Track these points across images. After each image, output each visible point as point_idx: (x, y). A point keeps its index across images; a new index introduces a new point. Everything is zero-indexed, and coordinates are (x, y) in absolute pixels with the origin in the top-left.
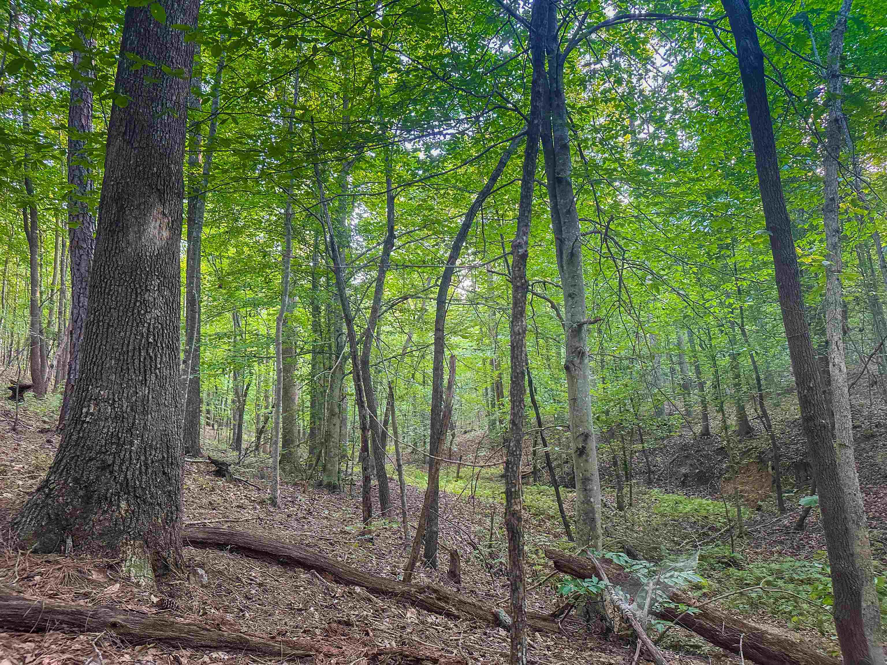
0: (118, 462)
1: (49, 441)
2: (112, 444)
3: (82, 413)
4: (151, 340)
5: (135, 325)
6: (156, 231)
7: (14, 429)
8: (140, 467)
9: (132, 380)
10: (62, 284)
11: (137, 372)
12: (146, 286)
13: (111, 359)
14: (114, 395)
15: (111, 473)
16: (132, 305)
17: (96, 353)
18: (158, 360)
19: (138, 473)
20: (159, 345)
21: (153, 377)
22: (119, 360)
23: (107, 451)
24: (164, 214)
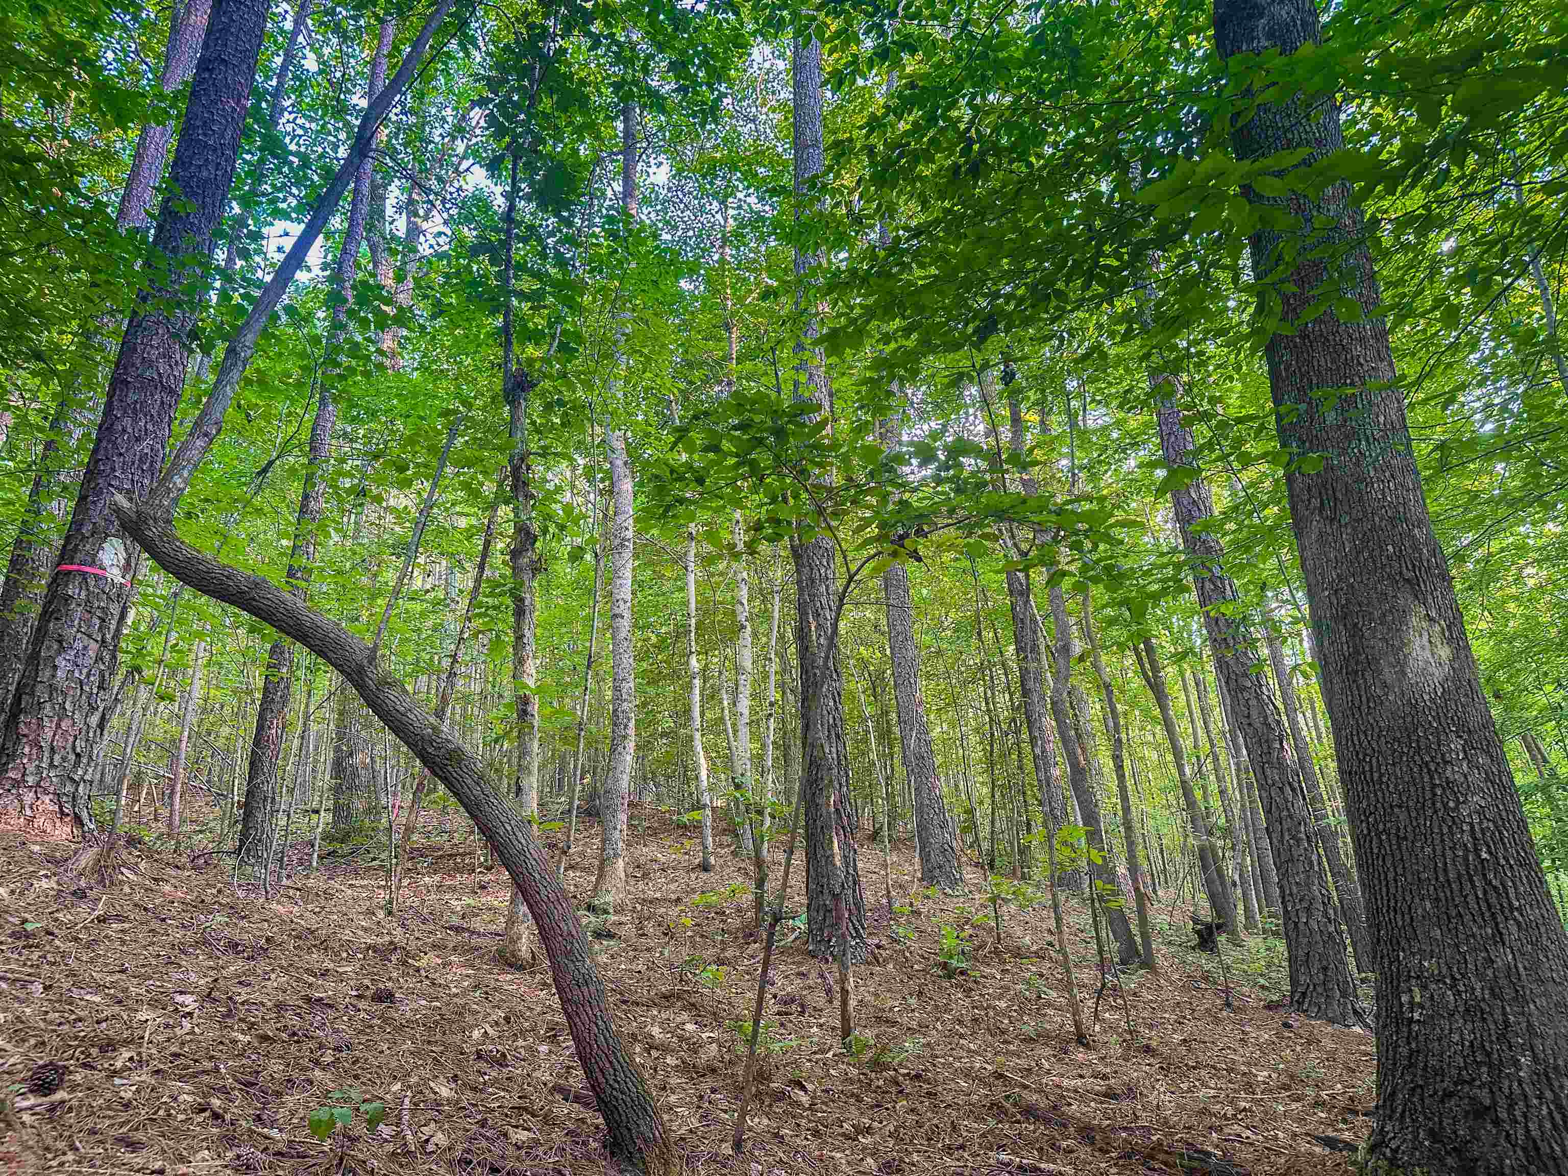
0: (1502, 1102)
1: (1286, 1025)
2: (1479, 1064)
3: (1401, 1005)
4: (1484, 855)
5: (1445, 830)
6: (1427, 654)
7: (1228, 1005)
8: (1550, 1113)
9: (1474, 936)
10: (1212, 745)
11: (1480, 920)
12: (1443, 755)
13: (1422, 900)
14: (1450, 968)
15: (1497, 1122)
16: (1428, 795)
17: (1393, 890)
18: (1511, 891)
19: (1548, 1125)
20: (1503, 862)
21: (1514, 929)
22: (1438, 899)
23: (1474, 1080)
24: (1432, 620)
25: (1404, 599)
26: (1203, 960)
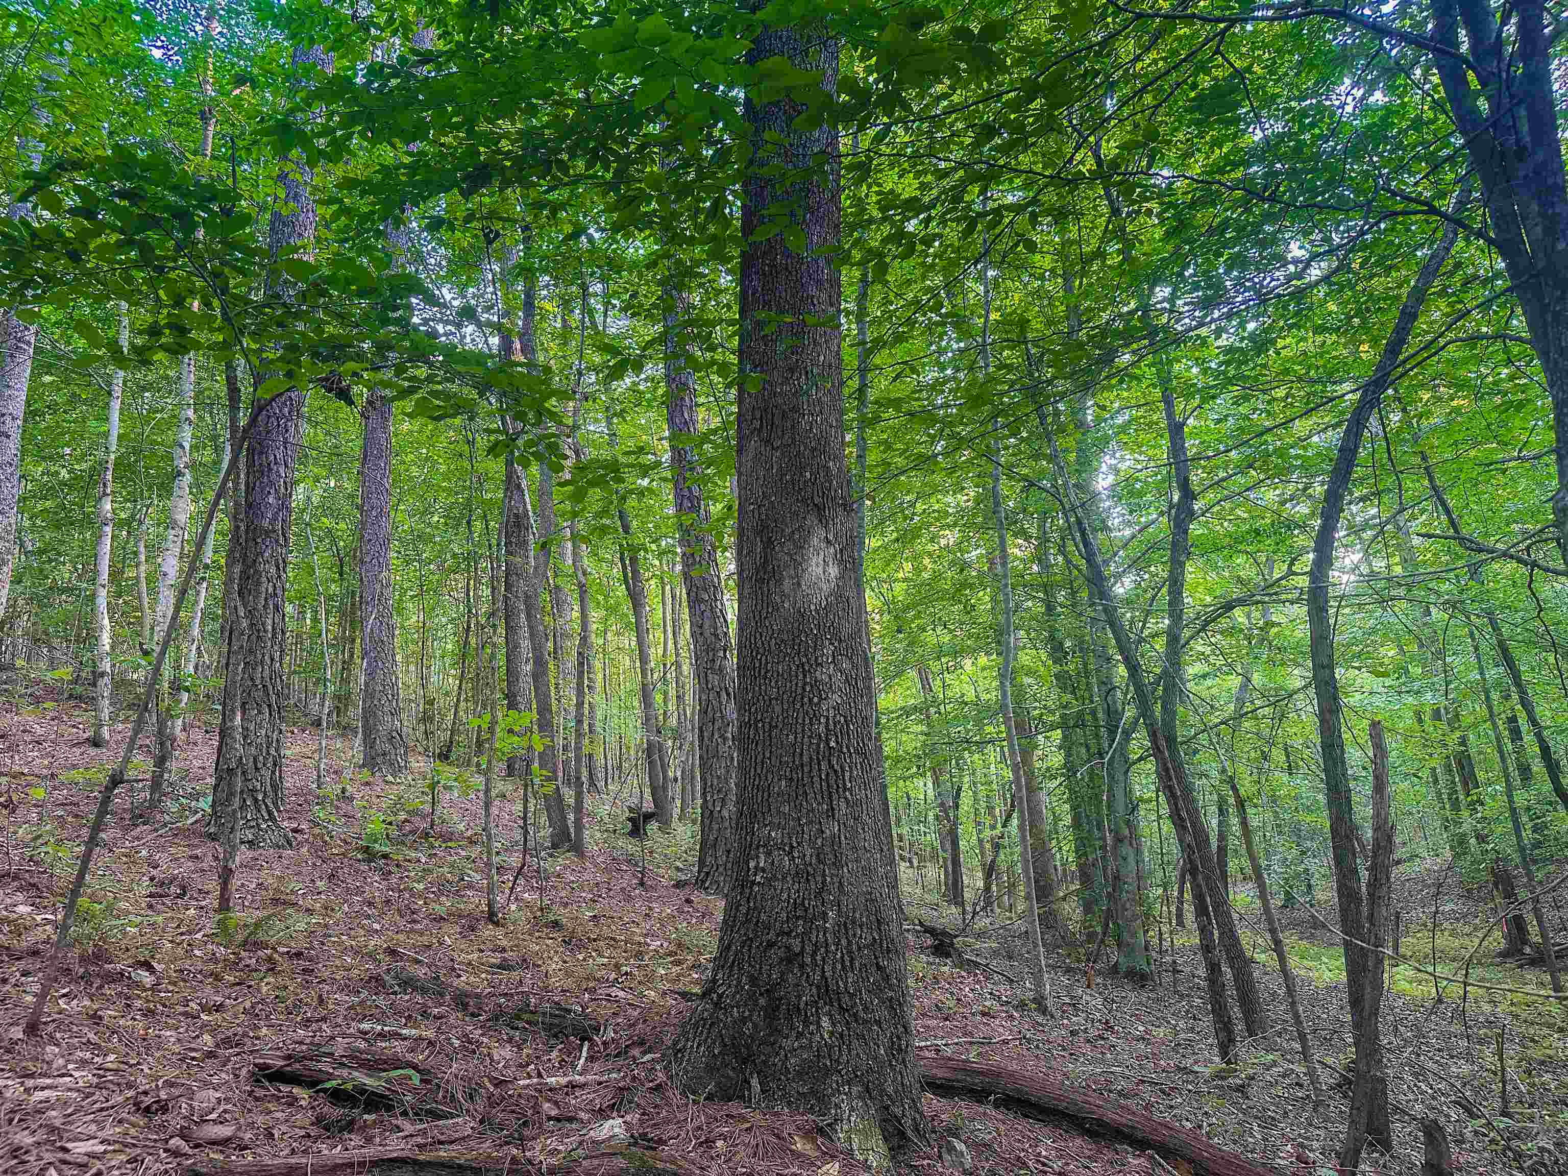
0: (808, 949)
1: (688, 901)
2: (798, 918)
3: (749, 870)
4: (832, 744)
5: (807, 721)
6: (820, 570)
7: (642, 884)
8: (842, 957)
9: (813, 810)
10: (677, 655)
11: (819, 797)
12: (816, 658)
13: (780, 780)
14: (790, 838)
15: (802, 966)
16: (799, 691)
17: (759, 771)
18: (847, 774)
19: (839, 967)
20: (845, 750)
21: (843, 805)
22: (791, 779)
23: (791, 931)
24: (828, 542)
25: (811, 520)
26: (630, 846)
